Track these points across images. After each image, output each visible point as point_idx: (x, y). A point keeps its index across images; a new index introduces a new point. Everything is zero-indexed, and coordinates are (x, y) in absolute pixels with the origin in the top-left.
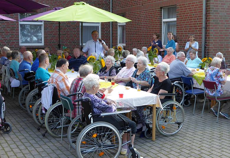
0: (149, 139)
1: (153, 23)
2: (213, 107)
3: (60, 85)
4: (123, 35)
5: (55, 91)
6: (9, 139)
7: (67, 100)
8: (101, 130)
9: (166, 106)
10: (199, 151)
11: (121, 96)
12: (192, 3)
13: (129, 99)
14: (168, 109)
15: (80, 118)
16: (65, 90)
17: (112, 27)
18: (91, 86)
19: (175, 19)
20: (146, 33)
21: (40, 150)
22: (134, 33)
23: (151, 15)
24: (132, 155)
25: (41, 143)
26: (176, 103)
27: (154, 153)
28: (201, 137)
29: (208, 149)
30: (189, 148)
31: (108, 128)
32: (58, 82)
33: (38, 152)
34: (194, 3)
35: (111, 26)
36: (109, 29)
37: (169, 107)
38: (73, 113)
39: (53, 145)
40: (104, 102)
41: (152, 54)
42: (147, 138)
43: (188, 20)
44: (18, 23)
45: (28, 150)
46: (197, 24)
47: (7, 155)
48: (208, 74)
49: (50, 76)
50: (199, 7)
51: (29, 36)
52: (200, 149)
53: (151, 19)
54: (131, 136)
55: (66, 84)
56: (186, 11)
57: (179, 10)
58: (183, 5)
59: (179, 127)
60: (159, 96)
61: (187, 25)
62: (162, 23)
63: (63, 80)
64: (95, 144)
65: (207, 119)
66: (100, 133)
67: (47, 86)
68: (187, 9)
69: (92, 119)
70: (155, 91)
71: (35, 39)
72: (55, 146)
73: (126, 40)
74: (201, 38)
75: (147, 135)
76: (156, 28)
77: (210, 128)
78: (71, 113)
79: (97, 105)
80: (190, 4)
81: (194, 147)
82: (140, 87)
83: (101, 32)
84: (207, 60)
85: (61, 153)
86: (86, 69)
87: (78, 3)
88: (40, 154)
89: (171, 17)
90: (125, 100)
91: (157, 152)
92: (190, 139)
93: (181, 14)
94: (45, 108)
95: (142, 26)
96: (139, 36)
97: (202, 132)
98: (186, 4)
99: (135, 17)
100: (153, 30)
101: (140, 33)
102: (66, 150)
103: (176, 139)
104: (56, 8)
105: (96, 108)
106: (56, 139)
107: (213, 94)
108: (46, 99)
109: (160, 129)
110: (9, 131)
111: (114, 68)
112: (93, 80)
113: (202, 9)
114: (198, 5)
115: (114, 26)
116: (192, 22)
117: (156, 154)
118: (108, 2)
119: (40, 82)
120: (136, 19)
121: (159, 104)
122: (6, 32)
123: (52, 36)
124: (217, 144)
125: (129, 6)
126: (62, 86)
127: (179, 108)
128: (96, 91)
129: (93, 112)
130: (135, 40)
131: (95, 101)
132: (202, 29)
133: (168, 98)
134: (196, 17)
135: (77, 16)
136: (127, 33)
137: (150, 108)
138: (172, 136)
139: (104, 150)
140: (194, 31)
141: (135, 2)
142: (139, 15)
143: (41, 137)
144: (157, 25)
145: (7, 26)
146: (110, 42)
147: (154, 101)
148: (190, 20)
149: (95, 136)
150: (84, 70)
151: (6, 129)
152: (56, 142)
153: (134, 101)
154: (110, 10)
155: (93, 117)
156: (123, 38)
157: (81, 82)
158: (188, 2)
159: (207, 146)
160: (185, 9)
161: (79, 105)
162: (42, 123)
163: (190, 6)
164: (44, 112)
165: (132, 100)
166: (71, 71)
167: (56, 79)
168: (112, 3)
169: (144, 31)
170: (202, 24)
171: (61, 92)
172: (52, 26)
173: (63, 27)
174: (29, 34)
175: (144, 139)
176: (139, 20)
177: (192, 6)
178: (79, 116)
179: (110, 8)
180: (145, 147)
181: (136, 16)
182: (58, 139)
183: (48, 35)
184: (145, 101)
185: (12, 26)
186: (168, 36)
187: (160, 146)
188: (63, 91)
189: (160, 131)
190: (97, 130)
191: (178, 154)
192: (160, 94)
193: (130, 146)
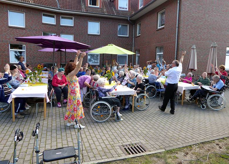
1: (152, 55)
8: (102, 105)
9: (140, 96)
10: (152, 118)
19: (162, 53)
23: (152, 51)
24: (117, 117)
26: (146, 95)
27: (129, 118)
29: (157, 117)
30: (148, 117)
31: (105, 104)
34: (172, 45)
37: (142, 97)
43: (168, 54)
50: (174, 47)
53: (152, 53)
57: (164, 48)
58: (166, 46)
59: (147, 106)
61: (168, 56)
62: (156, 55)
64: (99, 111)
68: (168, 48)
80: (170, 45)
81: (150, 116)
87: (109, 45)
90: (117, 92)
91: (132, 117)
93: (165, 51)
95: (147, 56)
98: (168, 46)
100: (152, 59)
103: (144, 112)
112: (101, 81)
116: (170, 55)
118: (132, 44)
121: (136, 95)
125: (142, 46)
127: (147, 97)
133: (141, 92)
134: (172, 52)
136: (140, 60)
138: (142, 110)
139: (103, 114)
142: (146, 51)
144: (154, 56)
147: (133, 93)
149: (99, 107)
153: (122, 93)
168: (134, 44)
170: (175, 56)
176: (146, 53)
177: (170, 47)
180: (127, 115)
187: (135, 115)
189: (137, 108)
190: (100, 105)
191: (141, 119)
192: (137, 90)
193: (116, 113)
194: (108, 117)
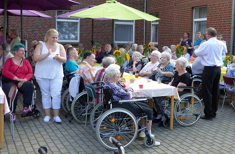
0: (167, 128)
1: (184, 22)
2: (233, 102)
3: (86, 75)
4: (156, 34)
5: (82, 81)
6: (38, 124)
7: (91, 89)
8: (119, 115)
9: (184, 98)
10: (212, 140)
11: (141, 86)
12: (223, 4)
13: (149, 90)
14: (186, 101)
15: (102, 105)
16: (91, 80)
17: (146, 26)
18: (113, 75)
19: (205, 19)
20: (178, 32)
21: (65, 133)
22: (166, 32)
23: (183, 15)
24: (148, 140)
25: (67, 128)
26: (194, 96)
27: (169, 140)
28: (217, 128)
29: (221, 138)
30: (203, 138)
31: (126, 114)
32: (84, 73)
33: (63, 135)
34: (224, 4)
35: (144, 25)
36: (143, 28)
37: (187, 100)
38: (97, 101)
39: (77, 130)
40: (123, 90)
41: (180, 52)
42: (165, 128)
43: (217, 20)
44: (55, 20)
45: (55, 133)
46: (227, 24)
47: (35, 136)
48: (229, 70)
49: (78, 67)
50: (229, 8)
51: (67, 34)
52: (213, 138)
53: (183, 19)
54: (147, 122)
55: (92, 75)
56: (216, 11)
57: (210, 10)
58: (213, 5)
59: (196, 118)
60: (178, 88)
61: (217, 24)
62: (193, 22)
63: (89, 71)
64: (114, 128)
65: (226, 113)
66: (118, 118)
67: (75, 76)
68: (217, 9)
69: (111, 105)
70: (175, 84)
71: (73, 36)
72: (80, 131)
73: (159, 38)
74: (230, 38)
75: (165, 124)
76: (187, 28)
77: (227, 121)
78: (94, 101)
79: (117, 93)
80: (220, 4)
81: (208, 137)
82: (160, 80)
83: (135, 30)
84: (230, 58)
85: (84, 136)
86: (108, 60)
87: (109, 1)
88: (64, 137)
89: (202, 17)
90: (144, 91)
91: (173, 140)
92: (206, 130)
93: (211, 14)
94: (72, 96)
95: (174, 25)
96: (171, 35)
97: (219, 124)
98: (217, 5)
99: (168, 17)
100: (184, 30)
101: (172, 32)
102: (88, 134)
103: (193, 130)
104: (90, 6)
105: (116, 95)
106: (81, 125)
107: (232, 89)
108: (73, 88)
109: (178, 120)
110: (39, 116)
111: (141, 63)
112: (114, 70)
113: (231, 10)
114: (227, 5)
115: (147, 25)
116: (222, 22)
117: (171, 141)
118: (143, 2)
119: (69, 73)
120: (169, 18)
121: (177, 96)
122: (43, 29)
123: (87, 33)
124: (231, 135)
125: (162, 6)
126: (88, 76)
127: (195, 99)
128: (117, 80)
129: (113, 99)
130: (167, 39)
131: (115, 89)
132: (230, 28)
133: (187, 91)
134: (226, 17)
135: (108, 13)
136: (160, 32)
137: (169, 99)
138: (189, 126)
139: (121, 134)
140: (223, 31)
141: (168, 2)
142: (172, 15)
143: (68, 123)
144: (189, 24)
145: (45, 23)
146: (143, 41)
147: (172, 92)
148: (219, 20)
149: (113, 120)
150: (107, 61)
151: (36, 115)
152: (80, 127)
153: (152, 92)
154: (144, 9)
155: (112, 103)
156: (156, 37)
157: (104, 73)
158: (218, 2)
159: (221, 136)
160: (215, 9)
161: (102, 94)
162: (69, 110)
163: (220, 6)
164: (71, 100)
165: (151, 91)
166: (100, 65)
167: (83, 70)
168: (146, 3)
169: (176, 30)
170: (231, 24)
171: (87, 82)
172: (87, 24)
173: (98, 25)
174: (68, 32)
175: (163, 128)
176: (172, 20)
177: (222, 6)
178: (101, 103)
179: (144, 7)
180: (162, 135)
181: (168, 15)
182: (82, 125)
183: (84, 32)
184: (163, 92)
185: (50, 23)
186: (197, 34)
187: (176, 134)
188: (88, 81)
189: (178, 121)
190: (116, 116)
191: (191, 142)
192: (179, 87)
193: (146, 132)
194: (131, 139)
